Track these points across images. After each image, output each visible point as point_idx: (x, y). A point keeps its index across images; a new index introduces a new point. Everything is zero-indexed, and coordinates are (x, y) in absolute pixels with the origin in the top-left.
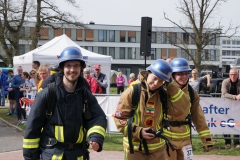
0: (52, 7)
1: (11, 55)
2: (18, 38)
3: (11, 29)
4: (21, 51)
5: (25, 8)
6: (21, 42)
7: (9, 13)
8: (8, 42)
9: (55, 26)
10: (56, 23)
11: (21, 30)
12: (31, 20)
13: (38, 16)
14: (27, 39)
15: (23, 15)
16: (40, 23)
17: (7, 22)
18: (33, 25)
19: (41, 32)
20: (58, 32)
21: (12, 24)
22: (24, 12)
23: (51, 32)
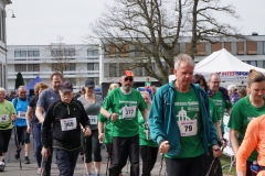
0: (209, 20)
1: (166, 74)
2: (173, 55)
3: (166, 47)
5: (180, 23)
7: (163, 29)
8: (162, 60)
9: (213, 40)
10: (214, 37)
11: (177, 46)
12: (187, 35)
13: (194, 31)
15: (179, 30)
16: (196, 37)
17: (161, 39)
18: (189, 41)
19: (198, 47)
20: (216, 46)
21: (166, 41)
22: (179, 27)
23: (208, 47)
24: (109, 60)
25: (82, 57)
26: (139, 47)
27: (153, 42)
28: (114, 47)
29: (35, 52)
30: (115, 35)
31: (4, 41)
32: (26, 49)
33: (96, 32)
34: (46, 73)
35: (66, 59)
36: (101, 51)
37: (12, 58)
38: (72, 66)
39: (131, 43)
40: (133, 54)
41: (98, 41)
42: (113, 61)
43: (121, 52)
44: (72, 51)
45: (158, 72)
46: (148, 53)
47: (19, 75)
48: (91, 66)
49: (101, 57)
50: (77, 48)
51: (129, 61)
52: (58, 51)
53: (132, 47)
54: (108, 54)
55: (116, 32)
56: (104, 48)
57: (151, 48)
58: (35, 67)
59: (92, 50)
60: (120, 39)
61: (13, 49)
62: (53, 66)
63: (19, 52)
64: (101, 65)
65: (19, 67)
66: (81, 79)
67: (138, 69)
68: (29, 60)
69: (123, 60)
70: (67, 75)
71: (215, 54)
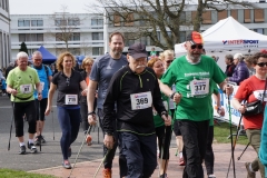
1: (172, 44)
2: (178, 24)
3: (171, 15)
4: (182, 38)
6: (182, 28)
8: (168, 29)
9: (220, 8)
10: (220, 4)
11: (182, 15)
14: (188, 25)
16: (202, 6)
17: (166, 7)
18: (195, 9)
19: (204, 15)
20: (222, 14)
21: (172, 10)
23: (214, 15)
25: (86, 27)
26: (144, 16)
27: (158, 10)
28: (119, 17)
29: (39, 22)
31: (7, 10)
32: (30, 18)
34: (50, 43)
35: (70, 29)
36: (105, 20)
37: (15, 28)
38: (77, 36)
39: (136, 12)
40: (137, 23)
41: (102, 10)
42: (118, 30)
43: (125, 21)
44: (76, 21)
45: (163, 41)
46: (154, 22)
47: (23, 45)
48: (96, 35)
49: (105, 26)
50: (81, 18)
51: (134, 30)
52: (62, 21)
53: (136, 16)
54: (112, 23)
56: (109, 17)
57: (156, 17)
58: (39, 36)
59: (97, 20)
60: (125, 8)
61: (17, 19)
62: (59, 36)
63: (22, 21)
64: (105, 35)
65: (23, 36)
66: (86, 49)
67: (143, 38)
68: (33, 30)
69: (128, 30)
70: (72, 44)
71: (221, 22)
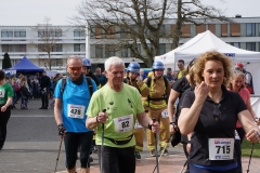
0: (193, 2)
1: (151, 56)
2: (158, 37)
3: (152, 28)
4: (162, 50)
5: (165, 5)
6: (161, 41)
7: (149, 11)
8: (148, 42)
9: (198, 22)
10: (198, 18)
11: (162, 28)
12: (172, 17)
13: (179, 12)
14: (168, 38)
15: (164, 13)
16: (181, 19)
17: (146, 20)
18: (174, 22)
19: (182, 29)
20: (200, 28)
21: (152, 23)
22: (164, 9)
23: (193, 29)
24: (95, 42)
25: (68, 38)
26: (125, 29)
27: (139, 23)
28: (100, 29)
29: (21, 33)
30: (101, 16)
32: (13, 30)
33: (83, 13)
34: (33, 54)
35: (52, 40)
36: (87, 32)
38: (59, 47)
39: (117, 24)
40: (118, 35)
41: (84, 23)
42: (99, 42)
43: (107, 33)
44: (58, 32)
45: (143, 53)
46: (134, 35)
47: (6, 56)
48: (77, 47)
49: (87, 38)
50: (64, 29)
51: (115, 42)
52: (45, 32)
53: (118, 29)
54: (94, 35)
55: (102, 13)
56: (90, 29)
57: (136, 30)
58: (22, 47)
59: (79, 32)
60: (107, 21)
62: (41, 47)
63: (6, 32)
64: (87, 46)
65: (6, 47)
67: (124, 50)
68: (15, 41)
69: (109, 42)
70: (54, 55)
71: (200, 35)
